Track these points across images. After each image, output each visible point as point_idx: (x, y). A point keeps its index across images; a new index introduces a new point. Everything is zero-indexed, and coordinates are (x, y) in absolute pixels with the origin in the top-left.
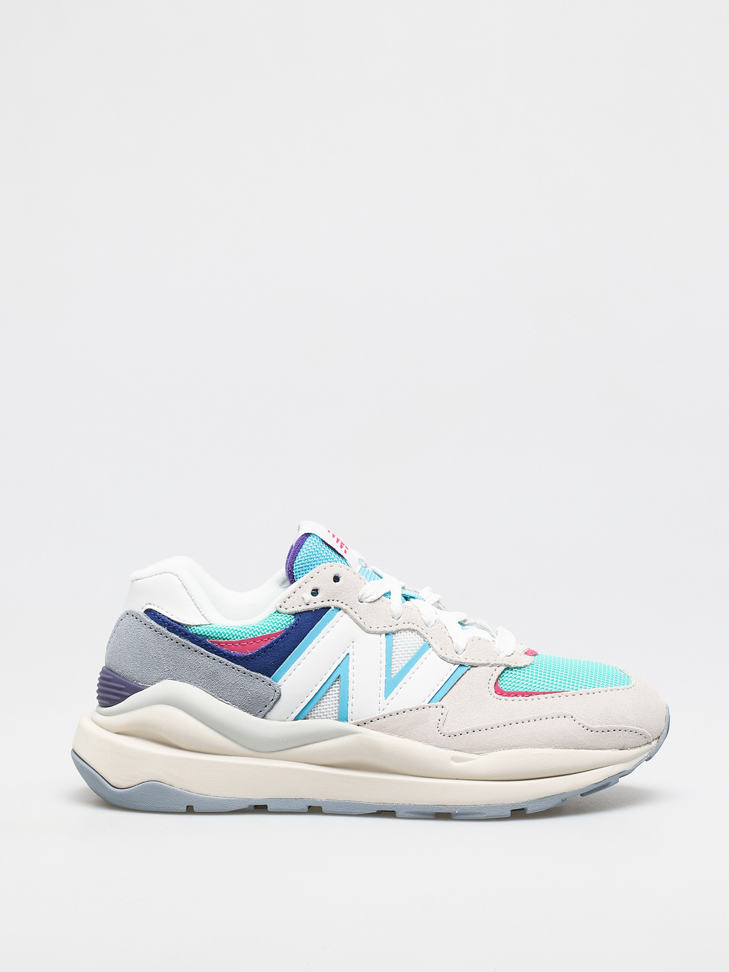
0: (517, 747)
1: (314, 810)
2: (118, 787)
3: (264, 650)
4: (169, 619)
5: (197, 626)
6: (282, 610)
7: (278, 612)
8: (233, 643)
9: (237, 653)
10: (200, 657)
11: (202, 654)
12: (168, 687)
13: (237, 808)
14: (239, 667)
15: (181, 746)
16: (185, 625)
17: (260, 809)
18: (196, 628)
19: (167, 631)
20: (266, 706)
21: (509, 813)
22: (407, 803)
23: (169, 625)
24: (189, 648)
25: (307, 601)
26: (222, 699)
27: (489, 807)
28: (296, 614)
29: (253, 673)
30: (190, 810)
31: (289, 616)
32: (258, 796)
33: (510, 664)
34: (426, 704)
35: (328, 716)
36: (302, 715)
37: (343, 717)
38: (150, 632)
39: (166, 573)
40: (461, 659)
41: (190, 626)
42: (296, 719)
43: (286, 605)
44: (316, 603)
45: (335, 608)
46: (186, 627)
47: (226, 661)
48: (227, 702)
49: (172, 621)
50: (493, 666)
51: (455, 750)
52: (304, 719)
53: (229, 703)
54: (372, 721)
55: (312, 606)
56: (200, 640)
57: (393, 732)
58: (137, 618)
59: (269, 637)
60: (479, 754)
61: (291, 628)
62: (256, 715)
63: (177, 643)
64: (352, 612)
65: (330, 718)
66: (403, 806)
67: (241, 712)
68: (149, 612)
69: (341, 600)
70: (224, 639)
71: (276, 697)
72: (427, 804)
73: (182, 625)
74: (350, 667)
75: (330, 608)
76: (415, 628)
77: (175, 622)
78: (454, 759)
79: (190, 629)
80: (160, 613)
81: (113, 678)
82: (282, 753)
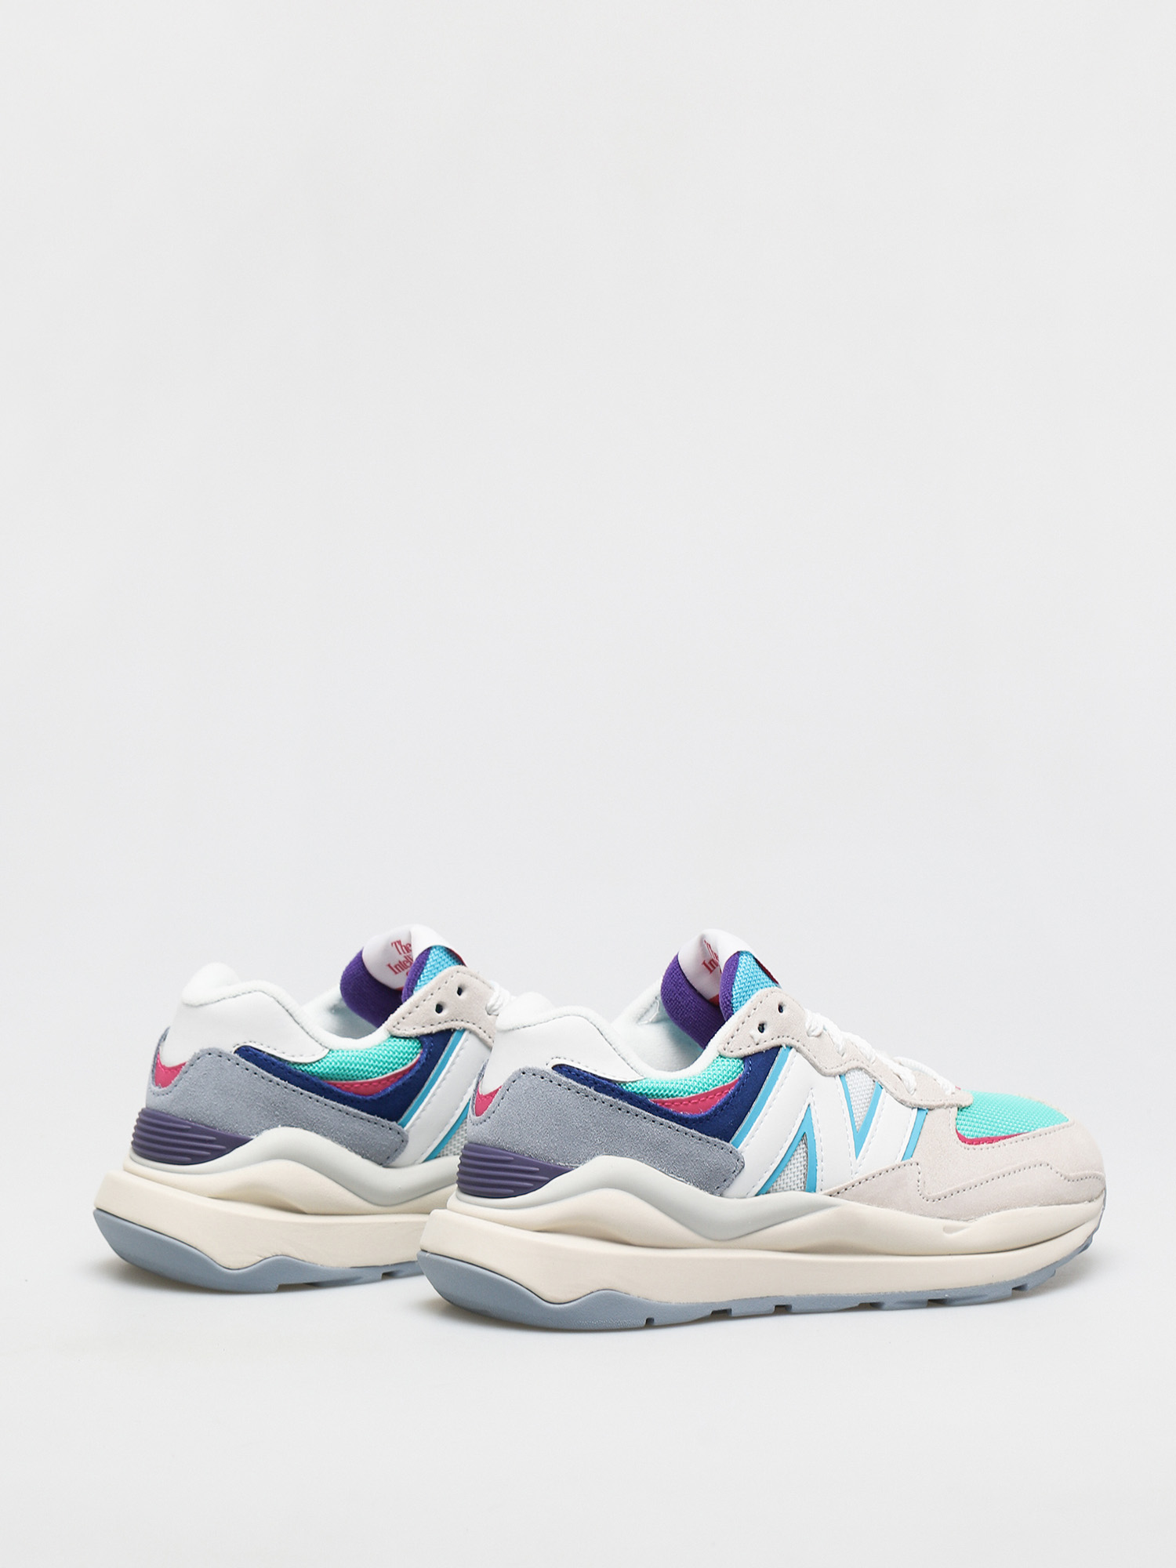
0: (1005, 1208)
1: (783, 1309)
2: (554, 1301)
3: (721, 1108)
4: (594, 1075)
5: (632, 1082)
6: (727, 1053)
7: (721, 1057)
8: (681, 1101)
9: (688, 1114)
10: (644, 1123)
11: (645, 1118)
12: (603, 1165)
13: (700, 1316)
14: (693, 1131)
15: (631, 1241)
16: (617, 1082)
17: (721, 1314)
18: (633, 1085)
19: (596, 1093)
20: (725, 1181)
21: (1010, 1291)
22: (897, 1291)
23: (596, 1083)
24: (628, 1112)
25: (757, 1041)
26: (673, 1176)
27: (990, 1286)
28: (744, 1058)
29: (711, 1139)
30: (650, 1324)
31: (736, 1061)
32: (720, 1297)
33: (961, 1103)
34: (898, 1161)
35: (793, 1187)
36: (764, 1190)
37: (810, 1186)
38: (569, 1094)
39: (569, 1015)
40: (916, 1099)
41: (625, 1083)
42: (757, 1195)
43: (731, 1047)
44: (766, 1041)
45: (787, 1046)
46: (620, 1084)
47: (677, 1126)
48: (681, 1179)
49: (600, 1077)
50: (947, 1107)
51: (941, 1218)
52: (766, 1193)
53: (682, 1179)
54: (846, 1189)
55: (763, 1047)
56: (639, 1100)
57: (871, 1201)
58: (542, 1078)
59: (722, 1090)
60: (967, 1221)
61: (745, 1076)
62: (712, 1193)
63: (611, 1106)
64: (804, 1049)
65: (794, 1189)
66: (893, 1295)
67: (697, 1190)
68: (559, 1068)
69: (791, 1036)
70: (668, 1097)
71: (741, 1167)
72: (921, 1290)
73: (615, 1082)
74: (814, 1121)
75: (781, 1046)
76: (862, 1065)
77: (603, 1079)
78: (947, 1230)
79: (624, 1087)
80: (578, 1069)
81: (513, 1159)
82: (742, 1240)
